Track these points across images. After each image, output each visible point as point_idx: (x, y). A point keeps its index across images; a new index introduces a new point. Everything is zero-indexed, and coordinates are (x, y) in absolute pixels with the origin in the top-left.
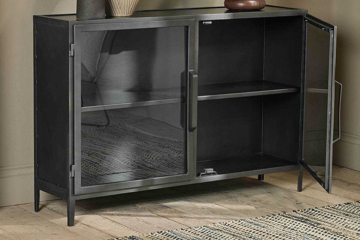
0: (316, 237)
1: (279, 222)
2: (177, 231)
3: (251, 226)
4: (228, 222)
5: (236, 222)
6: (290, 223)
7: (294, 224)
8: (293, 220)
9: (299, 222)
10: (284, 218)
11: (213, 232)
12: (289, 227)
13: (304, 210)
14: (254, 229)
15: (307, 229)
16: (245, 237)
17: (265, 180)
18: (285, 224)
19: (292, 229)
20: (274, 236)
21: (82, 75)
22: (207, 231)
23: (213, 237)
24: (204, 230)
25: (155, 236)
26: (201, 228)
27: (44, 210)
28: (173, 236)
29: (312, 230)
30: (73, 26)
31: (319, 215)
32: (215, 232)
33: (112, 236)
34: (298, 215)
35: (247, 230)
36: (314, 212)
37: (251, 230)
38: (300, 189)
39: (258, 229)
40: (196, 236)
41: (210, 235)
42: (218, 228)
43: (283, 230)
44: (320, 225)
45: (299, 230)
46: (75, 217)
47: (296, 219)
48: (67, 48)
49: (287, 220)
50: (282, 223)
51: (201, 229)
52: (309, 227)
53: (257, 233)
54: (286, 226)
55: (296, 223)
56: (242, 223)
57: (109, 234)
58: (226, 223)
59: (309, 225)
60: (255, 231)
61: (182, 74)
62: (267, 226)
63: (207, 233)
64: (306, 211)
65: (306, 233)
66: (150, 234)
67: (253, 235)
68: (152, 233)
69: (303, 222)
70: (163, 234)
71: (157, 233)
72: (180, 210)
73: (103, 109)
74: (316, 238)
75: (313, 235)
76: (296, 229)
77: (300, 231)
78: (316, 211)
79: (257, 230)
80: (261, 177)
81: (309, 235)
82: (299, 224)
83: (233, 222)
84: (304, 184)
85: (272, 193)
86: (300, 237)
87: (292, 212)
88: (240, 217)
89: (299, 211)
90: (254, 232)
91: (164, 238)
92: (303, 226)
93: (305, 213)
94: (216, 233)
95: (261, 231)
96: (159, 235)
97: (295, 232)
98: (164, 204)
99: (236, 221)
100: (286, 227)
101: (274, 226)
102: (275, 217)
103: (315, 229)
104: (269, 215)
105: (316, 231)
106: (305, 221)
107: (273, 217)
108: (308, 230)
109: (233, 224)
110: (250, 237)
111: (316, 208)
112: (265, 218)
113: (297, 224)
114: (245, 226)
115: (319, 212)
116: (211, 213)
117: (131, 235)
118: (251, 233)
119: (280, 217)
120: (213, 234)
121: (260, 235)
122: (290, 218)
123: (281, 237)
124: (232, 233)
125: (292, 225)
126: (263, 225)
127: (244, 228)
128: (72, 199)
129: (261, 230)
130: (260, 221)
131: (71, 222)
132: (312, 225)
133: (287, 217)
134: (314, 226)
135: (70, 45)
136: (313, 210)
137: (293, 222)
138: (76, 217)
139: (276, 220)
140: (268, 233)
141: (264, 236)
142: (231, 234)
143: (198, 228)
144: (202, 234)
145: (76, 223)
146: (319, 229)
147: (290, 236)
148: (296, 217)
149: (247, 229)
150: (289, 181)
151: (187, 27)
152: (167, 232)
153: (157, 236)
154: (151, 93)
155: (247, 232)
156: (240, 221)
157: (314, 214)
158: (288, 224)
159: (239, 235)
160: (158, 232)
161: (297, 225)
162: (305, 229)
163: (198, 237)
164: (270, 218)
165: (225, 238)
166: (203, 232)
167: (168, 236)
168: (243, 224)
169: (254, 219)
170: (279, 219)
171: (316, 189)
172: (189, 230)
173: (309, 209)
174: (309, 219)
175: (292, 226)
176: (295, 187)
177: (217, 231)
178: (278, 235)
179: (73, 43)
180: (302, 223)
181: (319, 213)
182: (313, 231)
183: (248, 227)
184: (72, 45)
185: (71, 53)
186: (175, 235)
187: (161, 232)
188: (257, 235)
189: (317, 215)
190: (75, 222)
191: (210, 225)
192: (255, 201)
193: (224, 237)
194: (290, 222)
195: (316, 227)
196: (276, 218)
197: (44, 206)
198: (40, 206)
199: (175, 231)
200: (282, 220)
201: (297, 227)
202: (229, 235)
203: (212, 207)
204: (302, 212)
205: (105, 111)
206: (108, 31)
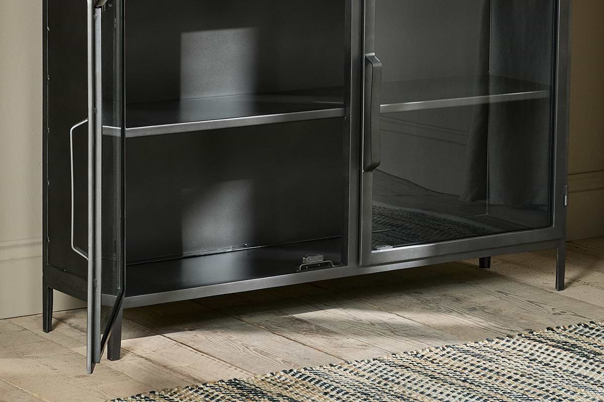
0: (592, 379)
1: (520, 351)
2: (322, 369)
3: (465, 358)
4: (420, 351)
5: (437, 351)
6: (540, 351)
7: (549, 355)
8: (547, 347)
9: (559, 350)
10: (529, 341)
11: (391, 371)
12: (539, 359)
13: (569, 327)
14: (472, 365)
15: (574, 364)
16: (454, 381)
17: (493, 268)
18: (532, 354)
19: (546, 365)
20: (510, 378)
22: (381, 369)
23: (393, 381)
24: (374, 367)
25: (279, 378)
26: (369, 362)
27: (62, 329)
28: (314, 379)
29: (585, 365)
31: (598, 336)
32: (395, 370)
33: (195, 380)
34: (556, 337)
35: (459, 367)
36: (587, 330)
37: (465, 366)
38: (561, 286)
39: (479, 364)
40: (358, 379)
41: (386, 376)
42: (401, 363)
43: (528, 367)
44: (600, 357)
45: (558, 365)
46: (122, 341)
47: (554, 343)
49: (535, 346)
50: (527, 352)
51: (369, 365)
52: (578, 359)
53: (477, 373)
54: (533, 357)
55: (553, 352)
56: (448, 353)
57: (189, 376)
58: (418, 353)
59: (578, 357)
60: (473, 368)
62: (496, 357)
63: (381, 372)
64: (571, 329)
65: (573, 373)
66: (269, 375)
67: (470, 377)
68: (272, 374)
69: (566, 350)
70: (293, 375)
71: (282, 373)
72: (327, 327)
74: (592, 382)
75: (586, 377)
76: (552, 364)
77: (560, 368)
78: (592, 329)
79: (478, 367)
80: (485, 263)
81: (579, 375)
82: (559, 353)
83: (430, 351)
84: (569, 275)
85: (506, 294)
86: (560, 379)
87: (546, 331)
88: (445, 340)
89: (558, 328)
90: (472, 371)
91: (296, 382)
92: (567, 358)
93: (570, 332)
94: (397, 373)
95: (485, 369)
96: (287, 376)
97: (551, 371)
98: (297, 316)
99: (437, 348)
100: (534, 360)
101: (510, 357)
102: (513, 340)
103: (591, 364)
104: (501, 337)
105: (591, 367)
106: (571, 348)
107: (508, 341)
108: (576, 366)
109: (431, 354)
110: (464, 381)
111: (592, 322)
112: (494, 343)
113: (555, 354)
114: (454, 359)
115: (598, 330)
116: (388, 332)
117: (232, 378)
118: (466, 371)
119: (522, 340)
120: (391, 374)
121: (484, 375)
122: (540, 342)
123: (524, 379)
124: (430, 373)
125: (545, 356)
126: (489, 356)
127: (453, 362)
129: (484, 366)
130: (484, 349)
131: (114, 353)
132: (585, 356)
133: (535, 340)
134: (588, 358)
136: (586, 326)
137: (547, 350)
138: (124, 343)
139: (514, 346)
140: (498, 373)
141: (490, 378)
142: (426, 375)
143: (363, 363)
144: (370, 374)
145: (124, 355)
146: (597, 363)
147: (541, 377)
148: (553, 341)
149: (459, 364)
150: (539, 269)
152: (303, 370)
153: (283, 378)
155: (458, 369)
156: (444, 349)
157: (587, 335)
158: (538, 354)
159: (442, 376)
160: (285, 371)
161: (555, 357)
162: (570, 364)
163: (362, 380)
164: (504, 342)
165: (415, 382)
166: (372, 371)
167: (304, 380)
168: (450, 355)
169: (473, 344)
170: (520, 345)
171: (592, 286)
172: (346, 366)
173: (579, 325)
174: (579, 344)
175: (545, 358)
176: (550, 280)
177: (399, 369)
178: (518, 377)
180: (565, 353)
181: (598, 333)
182: (587, 368)
183: (461, 361)
186: (317, 377)
187: (291, 371)
188: (477, 376)
189: (594, 336)
190: (121, 352)
191: (385, 357)
193: (408, 377)
194: (542, 350)
195: (592, 361)
196: (514, 343)
197: (61, 320)
198: (53, 321)
199: (318, 368)
200: (525, 347)
201: (556, 360)
202: (423, 376)
203: (390, 321)
204: (565, 329)
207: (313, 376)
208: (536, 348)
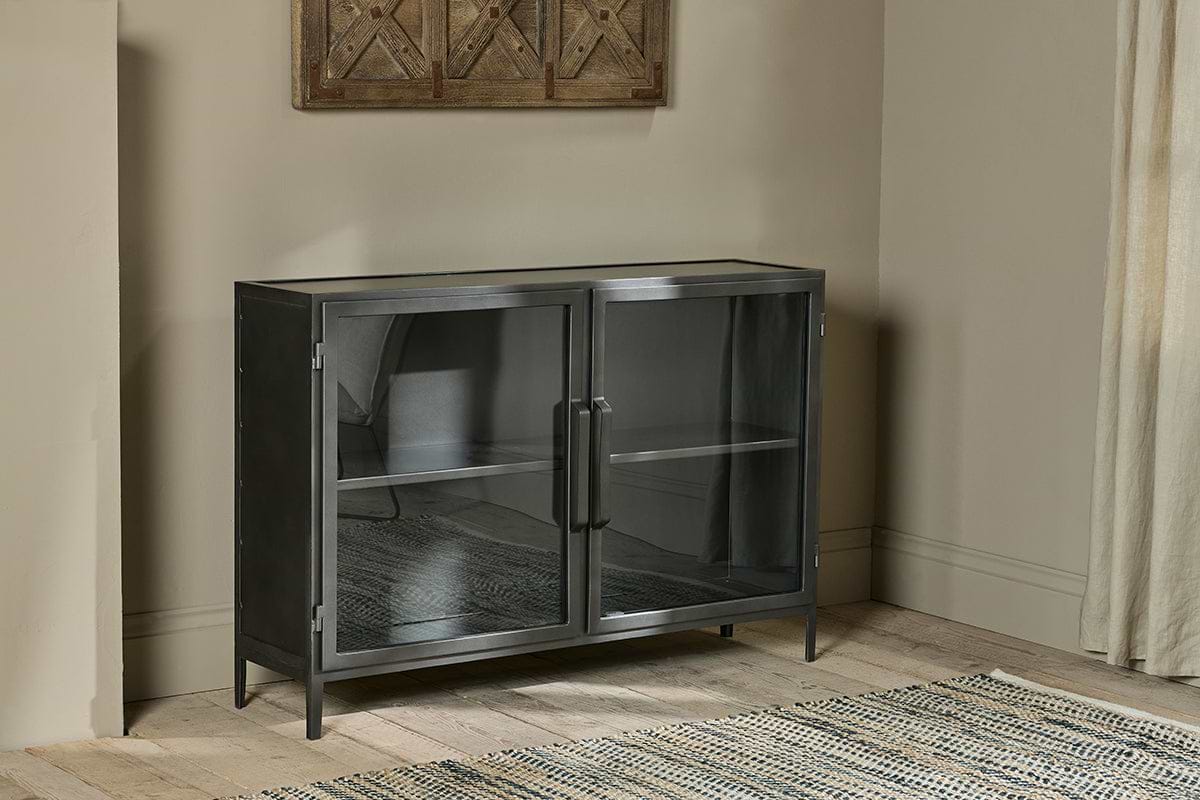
0: (845, 760)
1: (766, 729)
2: (545, 749)
3: (705, 737)
4: (654, 729)
5: (674, 729)
6: (789, 730)
7: (798, 734)
8: (795, 725)
9: (809, 729)
10: (776, 719)
11: (623, 752)
12: (787, 739)
13: (821, 702)
14: (712, 745)
15: (826, 744)
16: (693, 763)
17: (735, 638)
18: (779, 733)
19: (794, 744)
20: (755, 759)
21: (340, 409)
22: (611, 749)
23: (624, 762)
24: (604, 747)
25: (498, 759)
26: (598, 741)
27: (256, 704)
28: (537, 760)
29: (838, 745)
30: (321, 305)
31: (852, 712)
32: (627, 751)
33: (404, 761)
34: (806, 714)
35: (697, 747)
36: (841, 705)
37: (704, 746)
38: (811, 656)
39: (720, 744)
40: (586, 761)
41: (617, 757)
42: (634, 743)
43: (775, 747)
44: (854, 736)
45: (808, 745)
46: (323, 718)
47: (803, 721)
48: (308, 351)
49: (782, 723)
50: (773, 731)
51: (597, 745)
52: (830, 739)
53: (718, 754)
54: (781, 736)
55: (803, 730)
56: (686, 731)
57: (398, 758)
58: (652, 732)
59: (830, 736)
60: (713, 748)
61: (557, 408)
62: (739, 736)
63: (611, 752)
64: (823, 704)
65: (824, 753)
66: (486, 756)
67: (710, 758)
68: (490, 754)
69: (817, 728)
70: (513, 756)
71: (501, 754)
72: (551, 702)
73: (385, 484)
74: (846, 764)
75: (839, 758)
76: (802, 744)
77: (810, 749)
78: (846, 704)
79: (719, 747)
80: (727, 631)
81: (832, 756)
82: (809, 732)
83: (666, 729)
84: (820, 645)
85: (751, 666)
86: (810, 761)
87: (795, 706)
88: (682, 717)
89: (808, 703)
90: (712, 751)
91: (517, 764)
92: (819, 737)
93: (822, 708)
94: (629, 754)
95: (727, 749)
96: (507, 757)
97: (800, 751)
98: (517, 690)
99: (674, 726)
100: (782, 739)
101: (754, 737)
102: (758, 718)
103: (845, 743)
104: (744, 713)
105: (845, 747)
106: (822, 726)
107: (752, 718)
108: (828, 746)
109: (667, 732)
110: (703, 763)
111: (845, 697)
112: (736, 720)
113: (804, 733)
114: (693, 738)
115: (852, 706)
116: (619, 709)
117: (445, 759)
118: (706, 752)
119: (768, 717)
120: (623, 755)
121: (725, 757)
122: (788, 719)
123: (770, 760)
124: (665, 754)
125: (793, 735)
126: (731, 734)
127: (691, 741)
128: (317, 680)
129: (726, 746)
130: (725, 727)
131: (314, 731)
132: (838, 735)
133: (783, 717)
134: (842, 737)
135: (315, 346)
136: (839, 702)
137: (796, 728)
138: (325, 720)
139: (760, 724)
140: (741, 753)
141: (733, 759)
142: (662, 756)
143: (591, 743)
144: (599, 756)
145: (325, 733)
146: (851, 743)
147: (789, 758)
148: (803, 718)
149: (697, 744)
150: (788, 638)
151: (567, 307)
152: (524, 750)
153: (502, 760)
154: (493, 449)
155: (697, 750)
156: (681, 727)
157: (841, 711)
158: (786, 732)
159: (679, 757)
160: (503, 752)
161: (805, 736)
162: (821, 744)
163: (590, 761)
164: (747, 719)
165: (649, 764)
166: (601, 752)
167: (526, 761)
168: (688, 733)
169: (713, 722)
170: (765, 722)
171: (846, 656)
172: (572, 746)
173: (831, 700)
174: (831, 721)
175: (794, 737)
176: (800, 651)
177: (631, 750)
178: (763, 758)
179: (321, 341)
180: (816, 731)
181: (853, 709)
182: (840, 749)
183: (700, 740)
184: (318, 345)
185: (316, 363)
186: (540, 758)
187: (511, 751)
188: (718, 757)
189: (848, 713)
190: (322, 730)
191: (616, 736)
192: (714, 682)
193: (648, 761)
194: (791, 729)
195: (845, 740)
196: (759, 720)
197: (254, 695)
198: (247, 695)
199: (541, 748)
200: (771, 725)
201: (805, 739)
202: (658, 757)
203: (622, 696)
204: (816, 705)
205: (391, 488)
206: (398, 315)
207: (535, 757)
208: (784, 726)
